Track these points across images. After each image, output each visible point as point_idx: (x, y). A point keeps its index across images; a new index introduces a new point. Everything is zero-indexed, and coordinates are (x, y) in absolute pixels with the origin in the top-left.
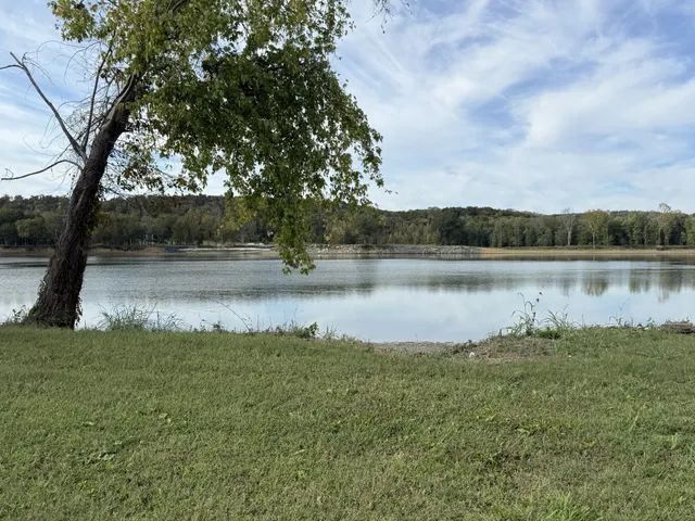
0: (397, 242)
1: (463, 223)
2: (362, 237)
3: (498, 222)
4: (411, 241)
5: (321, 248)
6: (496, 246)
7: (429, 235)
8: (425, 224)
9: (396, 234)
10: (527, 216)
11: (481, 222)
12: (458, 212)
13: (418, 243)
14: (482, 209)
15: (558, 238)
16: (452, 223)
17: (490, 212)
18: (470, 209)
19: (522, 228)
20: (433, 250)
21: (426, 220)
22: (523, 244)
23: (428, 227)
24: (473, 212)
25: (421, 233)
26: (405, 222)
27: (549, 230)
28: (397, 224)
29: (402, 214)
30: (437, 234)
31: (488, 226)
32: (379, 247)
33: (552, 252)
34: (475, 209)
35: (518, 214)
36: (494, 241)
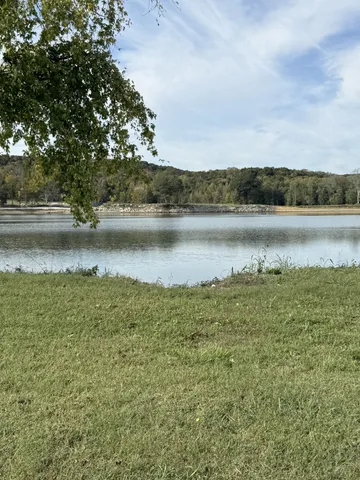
0: (198, 201)
1: (260, 183)
2: (163, 197)
3: (293, 182)
4: (211, 200)
5: (124, 207)
6: (291, 205)
7: (227, 195)
8: (224, 184)
9: (196, 194)
10: (321, 175)
11: (277, 182)
12: (255, 172)
13: (217, 203)
14: (278, 169)
15: (348, 197)
16: (249, 183)
17: (287, 172)
18: (267, 169)
19: (315, 188)
20: (232, 209)
21: (225, 180)
22: (316, 202)
23: (227, 186)
24: (270, 172)
25: (221, 192)
26: (205, 181)
27: (339, 190)
28: (198, 184)
29: (202, 174)
30: (235, 193)
31: (284, 186)
32: (180, 206)
33: (342, 210)
34: (272, 169)
35: (313, 174)
36: (289, 200)
